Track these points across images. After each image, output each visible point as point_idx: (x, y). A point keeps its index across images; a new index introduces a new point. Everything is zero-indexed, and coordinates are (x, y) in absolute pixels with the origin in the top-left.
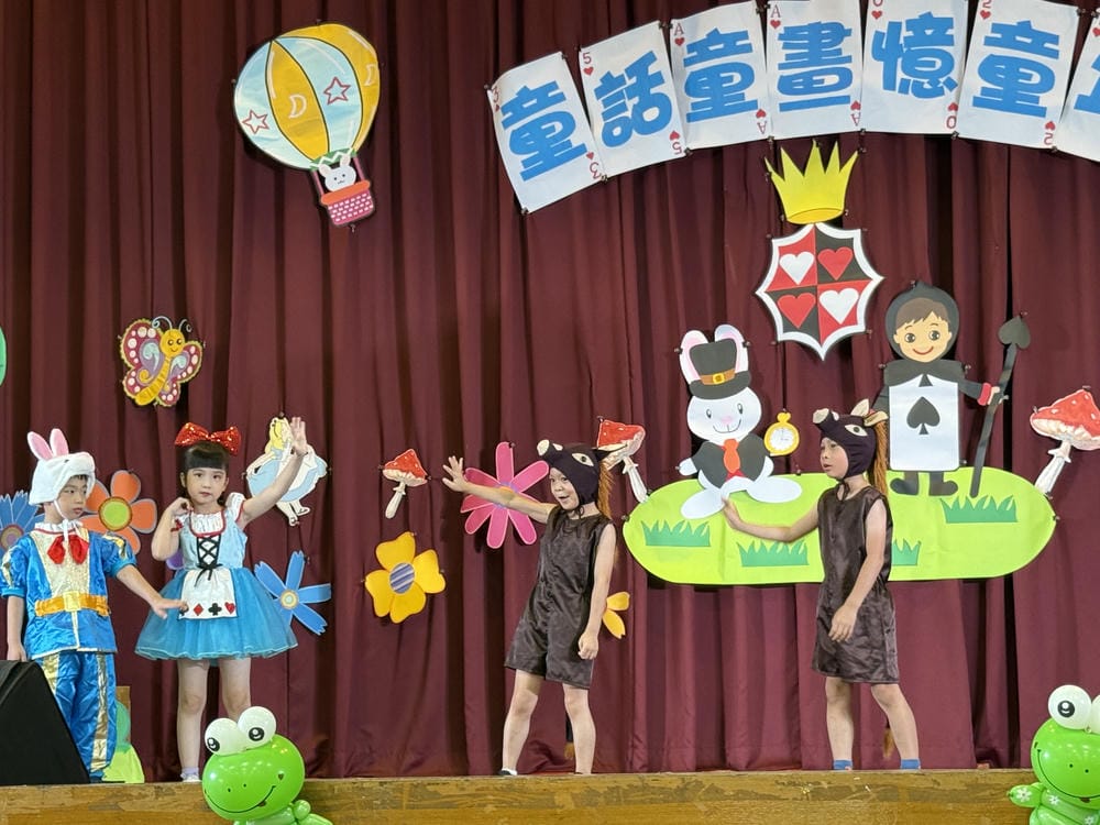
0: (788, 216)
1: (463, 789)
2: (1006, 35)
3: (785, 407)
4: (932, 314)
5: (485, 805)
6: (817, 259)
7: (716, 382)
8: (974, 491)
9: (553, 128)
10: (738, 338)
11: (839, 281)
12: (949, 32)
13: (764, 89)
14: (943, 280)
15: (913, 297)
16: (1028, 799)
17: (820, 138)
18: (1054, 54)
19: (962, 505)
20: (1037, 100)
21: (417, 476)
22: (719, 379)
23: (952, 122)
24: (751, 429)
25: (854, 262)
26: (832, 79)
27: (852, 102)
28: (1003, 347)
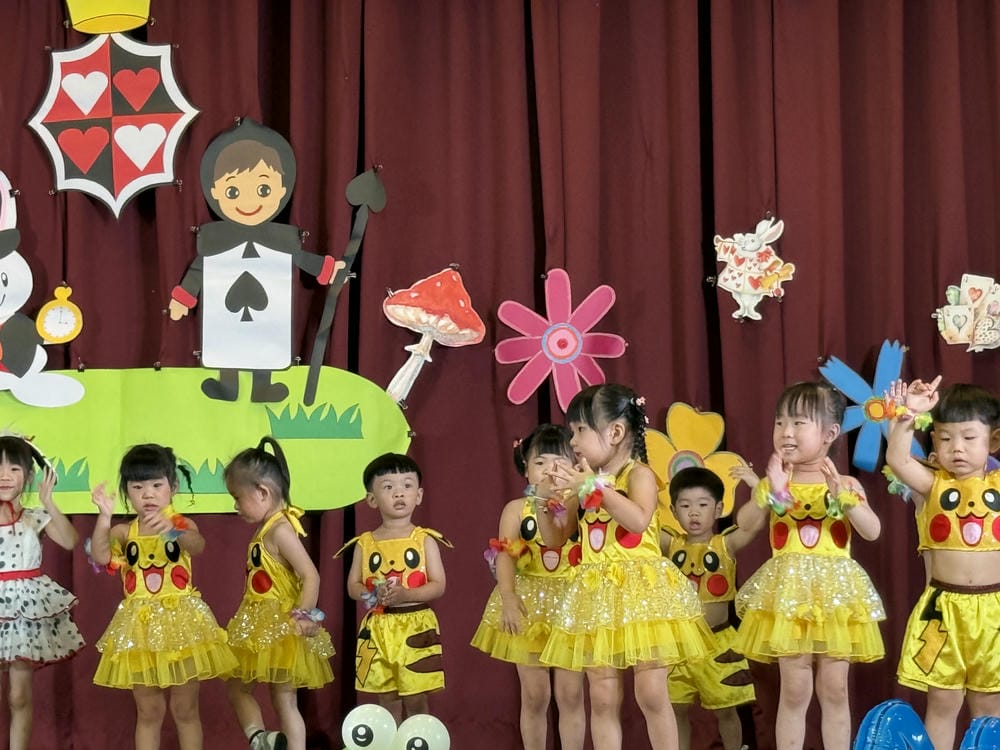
0: (74, 22)
3: (65, 279)
4: (262, 162)
6: (111, 82)
8: (309, 398)
11: (139, 113)
14: (276, 119)
15: (238, 139)
19: (292, 417)
24: (18, 307)
25: (161, 88)
28: (352, 209)
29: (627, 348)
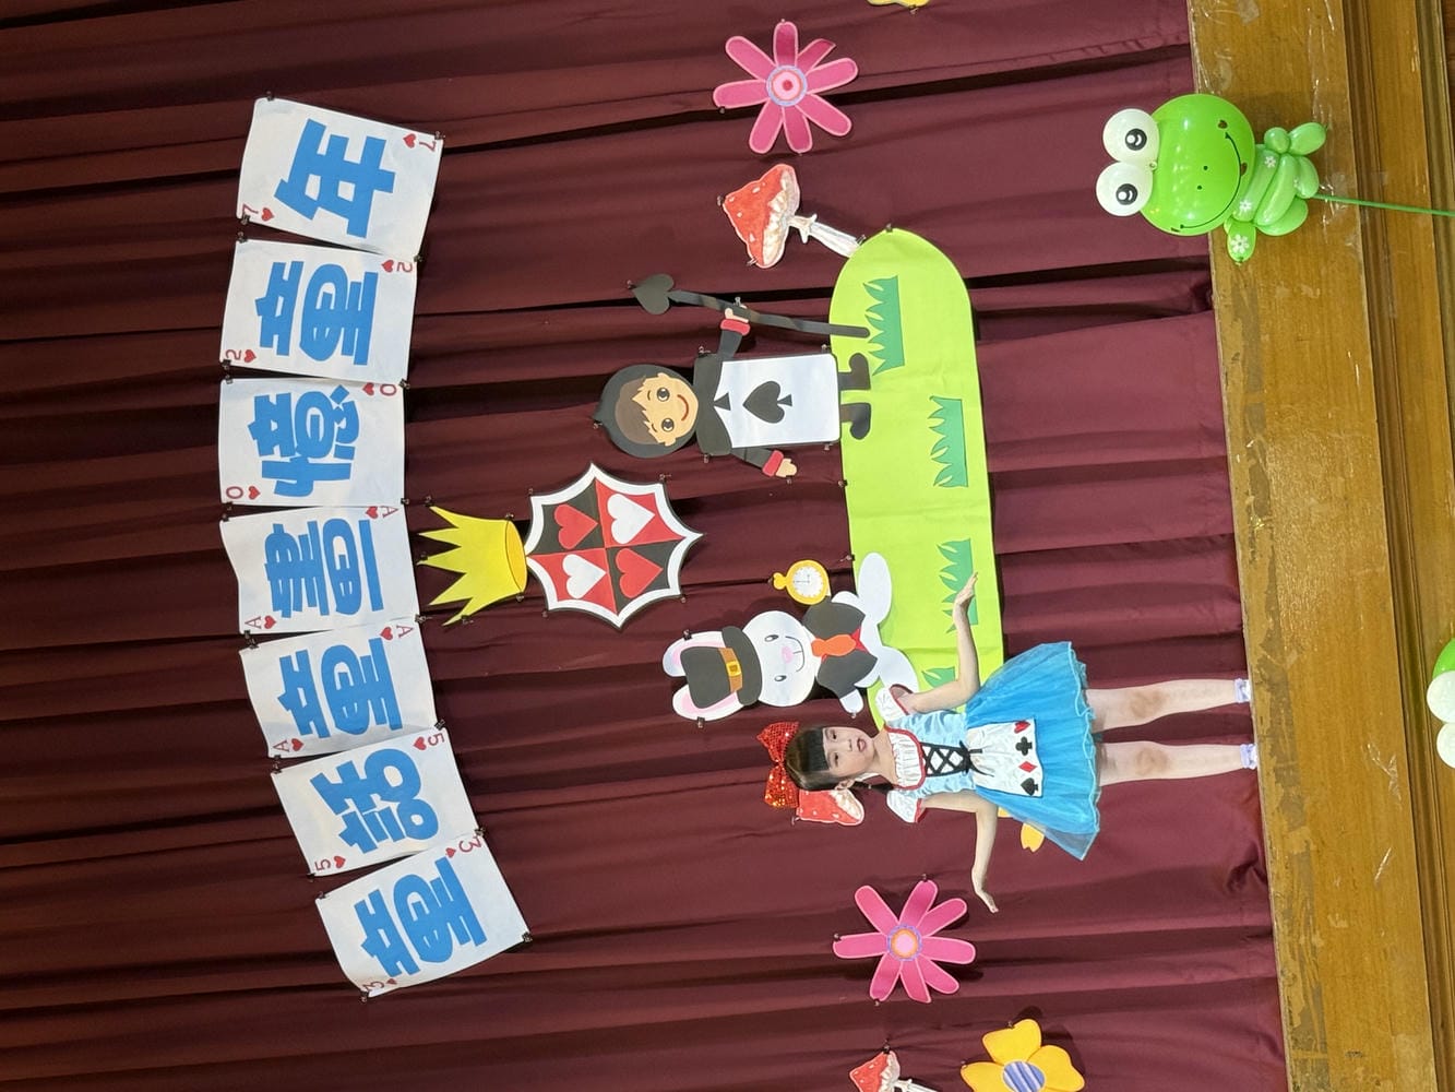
0: (518, 591)
1: (1295, 977)
2: (274, 329)
3: (766, 581)
4: (634, 399)
5: (1314, 948)
6: (571, 551)
7: (739, 673)
8: (861, 332)
9: (417, 906)
10: (679, 646)
11: (599, 521)
12: (273, 400)
13: (355, 632)
14: (592, 389)
15: (615, 423)
16: (1246, 239)
17: (415, 557)
18: (297, 267)
19: (882, 347)
20: (356, 285)
21: (885, 1065)
22: (734, 668)
23: (387, 389)
24: (797, 622)
25: (571, 502)
26: (339, 545)
27: (368, 517)
28: (674, 308)
29: (786, 20)
